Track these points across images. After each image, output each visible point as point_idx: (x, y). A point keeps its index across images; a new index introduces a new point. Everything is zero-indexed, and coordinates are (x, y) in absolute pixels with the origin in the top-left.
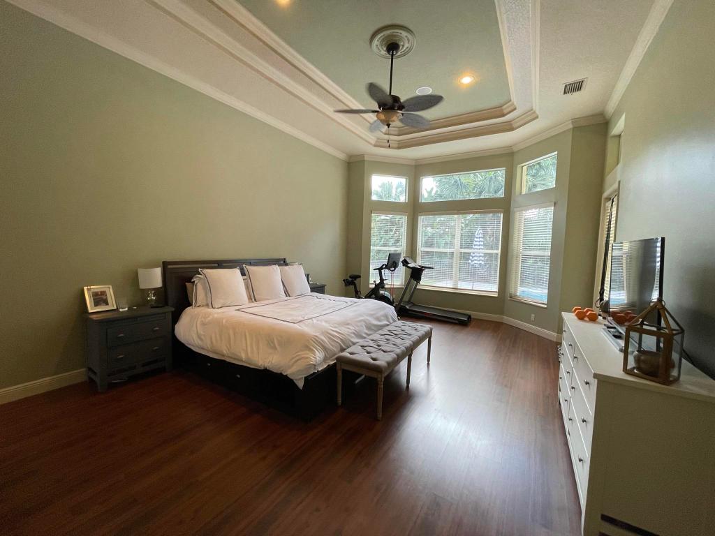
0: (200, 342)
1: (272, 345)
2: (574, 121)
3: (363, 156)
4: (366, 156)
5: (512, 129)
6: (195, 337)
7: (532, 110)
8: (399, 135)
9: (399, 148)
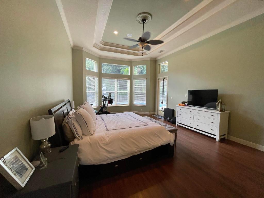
0: (113, 155)
1: (156, 136)
2: (151, 58)
3: (82, 48)
4: (83, 48)
5: (138, 56)
6: (106, 154)
7: (146, 52)
8: (104, 45)
9: (101, 50)
